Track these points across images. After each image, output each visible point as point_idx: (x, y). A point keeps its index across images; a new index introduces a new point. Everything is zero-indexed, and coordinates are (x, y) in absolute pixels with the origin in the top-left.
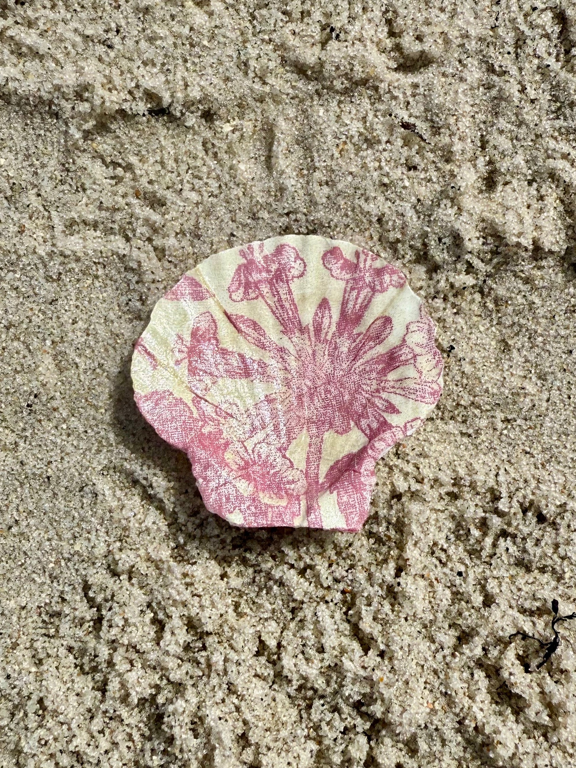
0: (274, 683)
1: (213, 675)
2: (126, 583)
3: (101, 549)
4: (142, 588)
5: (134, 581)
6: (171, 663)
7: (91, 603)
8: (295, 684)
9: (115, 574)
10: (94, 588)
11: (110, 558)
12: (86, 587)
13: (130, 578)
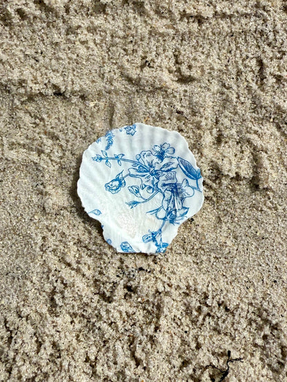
0: (92, 376)
1: (63, 371)
2: (25, 322)
3: (14, 305)
4: (32, 325)
5: (29, 321)
6: (43, 363)
7: (8, 329)
8: (102, 378)
9: (20, 316)
10: (9, 323)
11: (18, 309)
12: (6, 322)
13: (27, 320)
